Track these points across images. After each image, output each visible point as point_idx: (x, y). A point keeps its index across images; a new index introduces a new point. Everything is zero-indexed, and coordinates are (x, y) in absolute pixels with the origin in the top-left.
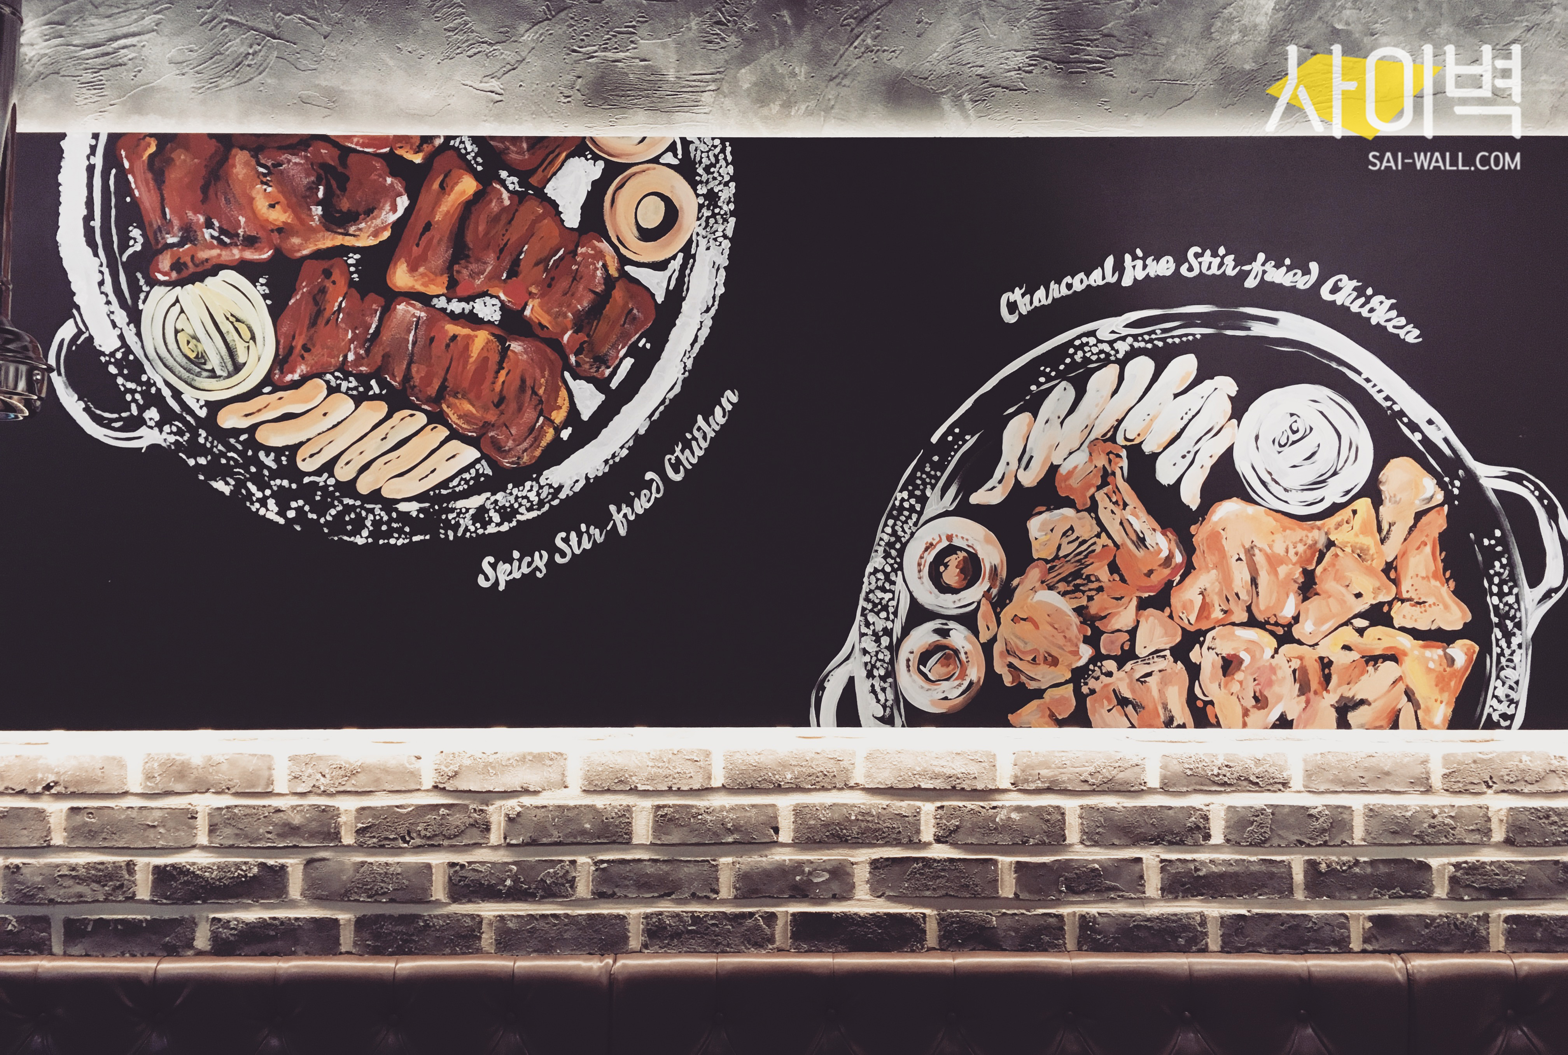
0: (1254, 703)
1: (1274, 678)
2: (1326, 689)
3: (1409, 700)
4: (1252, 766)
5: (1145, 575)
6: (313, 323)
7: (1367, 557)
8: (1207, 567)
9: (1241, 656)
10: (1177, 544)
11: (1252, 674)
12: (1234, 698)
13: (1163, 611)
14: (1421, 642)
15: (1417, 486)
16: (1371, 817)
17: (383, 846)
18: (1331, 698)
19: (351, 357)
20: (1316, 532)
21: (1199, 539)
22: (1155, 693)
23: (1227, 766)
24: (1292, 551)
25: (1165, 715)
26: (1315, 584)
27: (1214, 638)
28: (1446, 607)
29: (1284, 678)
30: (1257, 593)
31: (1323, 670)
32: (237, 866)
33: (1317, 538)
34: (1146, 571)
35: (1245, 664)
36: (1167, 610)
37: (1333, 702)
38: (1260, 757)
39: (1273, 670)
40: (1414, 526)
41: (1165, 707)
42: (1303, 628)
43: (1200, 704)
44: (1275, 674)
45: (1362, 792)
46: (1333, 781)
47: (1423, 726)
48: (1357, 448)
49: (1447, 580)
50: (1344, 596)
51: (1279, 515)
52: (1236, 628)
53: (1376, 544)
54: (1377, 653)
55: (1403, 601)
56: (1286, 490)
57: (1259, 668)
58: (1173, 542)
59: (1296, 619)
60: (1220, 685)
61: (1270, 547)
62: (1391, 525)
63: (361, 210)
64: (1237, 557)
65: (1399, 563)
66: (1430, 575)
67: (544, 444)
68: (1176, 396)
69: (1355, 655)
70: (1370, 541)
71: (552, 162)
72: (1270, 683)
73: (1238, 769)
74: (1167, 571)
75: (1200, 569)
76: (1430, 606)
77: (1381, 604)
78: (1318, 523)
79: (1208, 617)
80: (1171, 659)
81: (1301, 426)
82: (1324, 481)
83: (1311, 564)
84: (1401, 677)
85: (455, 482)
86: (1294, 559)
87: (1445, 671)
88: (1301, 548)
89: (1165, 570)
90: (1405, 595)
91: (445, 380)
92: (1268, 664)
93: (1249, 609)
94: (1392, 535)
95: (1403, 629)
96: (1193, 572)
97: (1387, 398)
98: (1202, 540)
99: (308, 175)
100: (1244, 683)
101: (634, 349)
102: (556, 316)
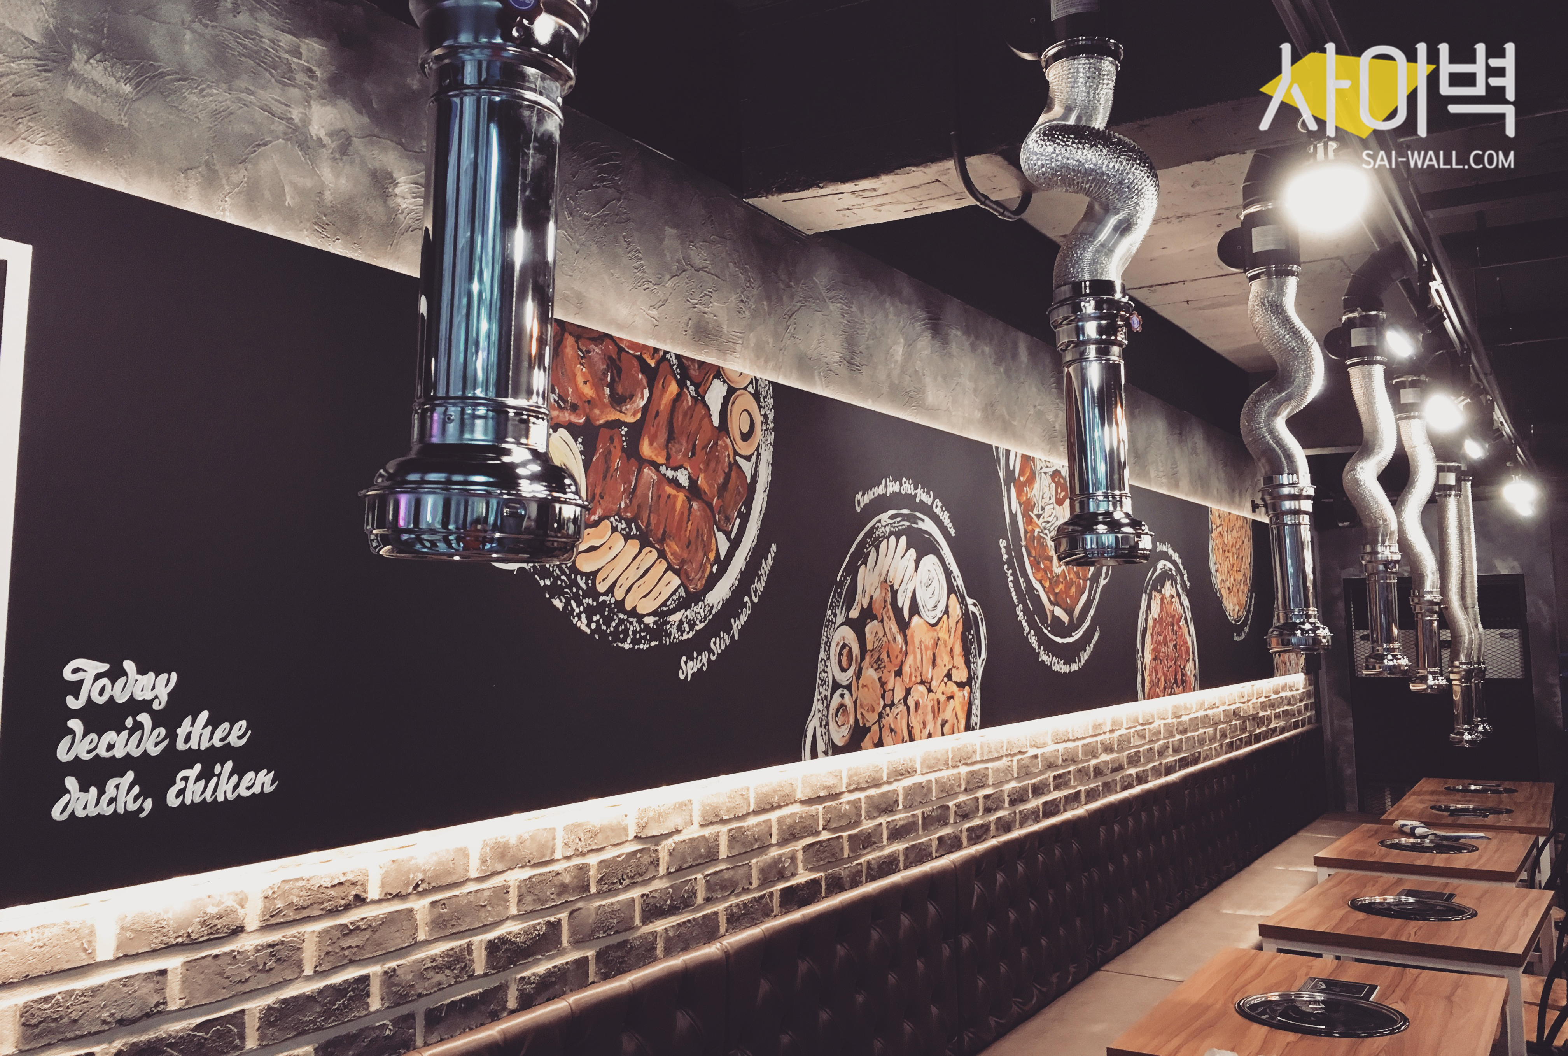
0: (923, 725)
2: (939, 715)
3: (956, 718)
4: (920, 759)
6: (605, 478)
7: (947, 645)
8: (911, 652)
9: (920, 700)
10: (903, 640)
11: (922, 710)
12: (919, 723)
13: (900, 678)
14: (959, 688)
15: (956, 609)
16: (937, 783)
17: (610, 890)
18: (940, 720)
19: (623, 506)
20: (935, 633)
22: (899, 724)
24: (930, 643)
25: (900, 736)
26: (936, 660)
27: (913, 692)
28: (963, 669)
29: (930, 711)
30: (923, 666)
31: (938, 705)
32: (534, 927)
33: (935, 637)
34: (896, 656)
35: (920, 705)
36: (902, 677)
38: (920, 754)
39: (927, 707)
40: (956, 630)
42: (933, 684)
43: (910, 728)
44: (928, 709)
45: (936, 770)
46: (928, 767)
47: (959, 731)
48: (943, 588)
49: (963, 656)
50: (942, 666)
51: (927, 624)
52: (918, 685)
54: (950, 695)
55: (954, 667)
56: (929, 611)
57: (924, 707)
59: (932, 679)
60: (915, 717)
61: (926, 640)
62: (951, 629)
63: (628, 395)
64: (918, 647)
65: (953, 648)
66: (959, 654)
67: (706, 576)
68: (902, 558)
69: (945, 697)
70: (947, 637)
71: (707, 379)
72: (927, 714)
74: (901, 655)
75: (909, 654)
76: (960, 669)
77: (950, 669)
78: (936, 628)
79: (912, 680)
80: (903, 704)
81: (931, 577)
82: (936, 605)
83: (934, 649)
84: (954, 706)
85: (669, 603)
86: (931, 647)
87: (964, 703)
88: (932, 641)
90: (955, 664)
91: (665, 526)
92: (926, 704)
93: (921, 674)
94: (951, 633)
95: (956, 683)
96: (907, 655)
97: (949, 565)
98: (909, 638)
99: (603, 364)
100: (921, 715)
101: (740, 512)
102: (711, 486)
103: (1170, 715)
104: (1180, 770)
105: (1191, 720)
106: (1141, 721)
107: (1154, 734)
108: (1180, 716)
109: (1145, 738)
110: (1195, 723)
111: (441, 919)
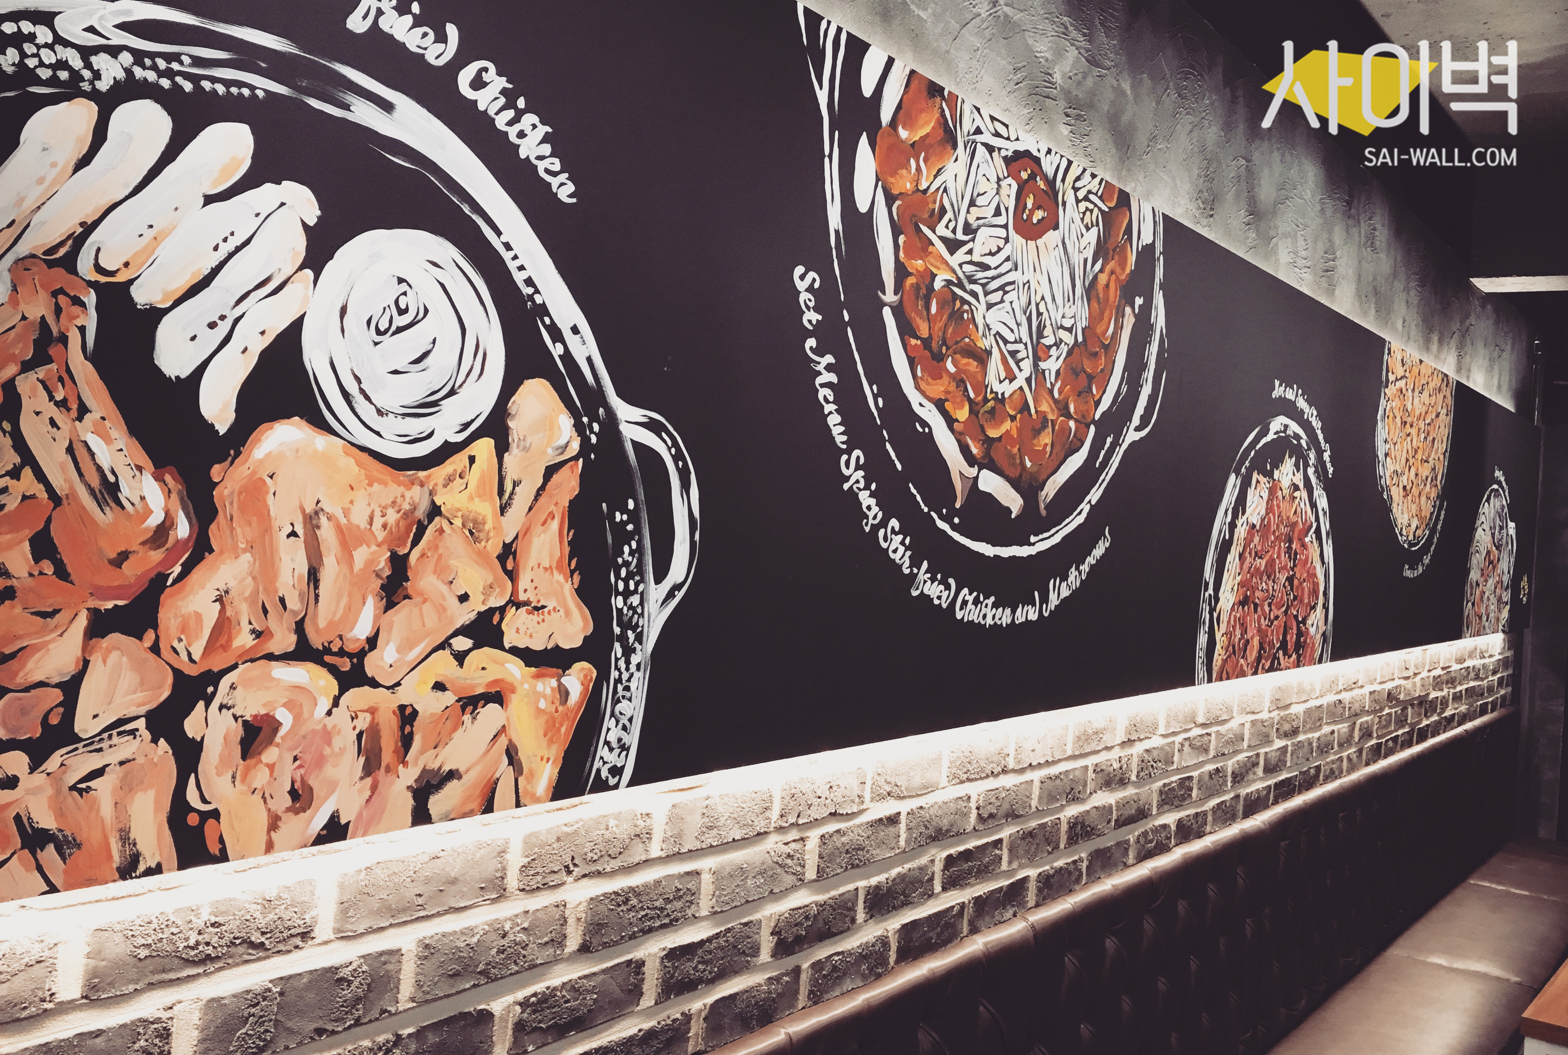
0: (288, 801)
1: (327, 751)
2: (405, 764)
3: (511, 762)
4: (258, 915)
5: (111, 562)
7: (482, 535)
8: (235, 548)
9: (278, 717)
10: (182, 500)
11: (291, 749)
12: (258, 796)
13: (140, 639)
14: (533, 669)
15: (552, 426)
16: (426, 958)
18: (409, 775)
20: (417, 488)
21: (226, 492)
22: (107, 810)
23: (213, 925)
24: (378, 522)
25: (122, 852)
26: (407, 579)
27: (233, 687)
28: (568, 614)
29: (342, 750)
30: (317, 597)
31: (402, 728)
33: (417, 500)
34: (113, 555)
35: (282, 732)
36: (150, 636)
37: (411, 782)
38: (271, 894)
39: (327, 736)
40: (542, 488)
41: (125, 837)
42: (382, 659)
43: (193, 820)
44: (329, 744)
45: (418, 919)
46: (379, 913)
47: (523, 800)
48: (485, 355)
49: (572, 573)
50: (444, 599)
51: (365, 456)
52: (274, 663)
53: (494, 514)
54: (480, 690)
55: (518, 605)
56: (380, 412)
57: (304, 737)
58: (174, 496)
59: (372, 642)
60: (234, 777)
61: (346, 513)
62: (516, 484)
64: (289, 529)
65: (519, 546)
66: (554, 566)
68: (209, 200)
69: (449, 698)
70: (486, 509)
72: (320, 761)
73: (233, 926)
74: (156, 556)
75: (222, 552)
76: (549, 613)
77: (491, 611)
78: (422, 474)
79: (226, 647)
80: (147, 735)
81: (410, 301)
82: (435, 404)
83: (404, 544)
84: (504, 726)
86: (381, 535)
87: (557, 711)
88: (392, 517)
89: (152, 553)
90: (522, 597)
92: (319, 727)
93: (300, 628)
94: (516, 501)
95: (514, 651)
96: (209, 558)
97: (529, 282)
98: (232, 493)
100: (276, 768)
103: (1267, 704)
104: (1276, 802)
105: (1308, 712)
106: (1201, 720)
107: (1230, 742)
108: (1288, 706)
109: (1206, 751)
110: (1315, 718)
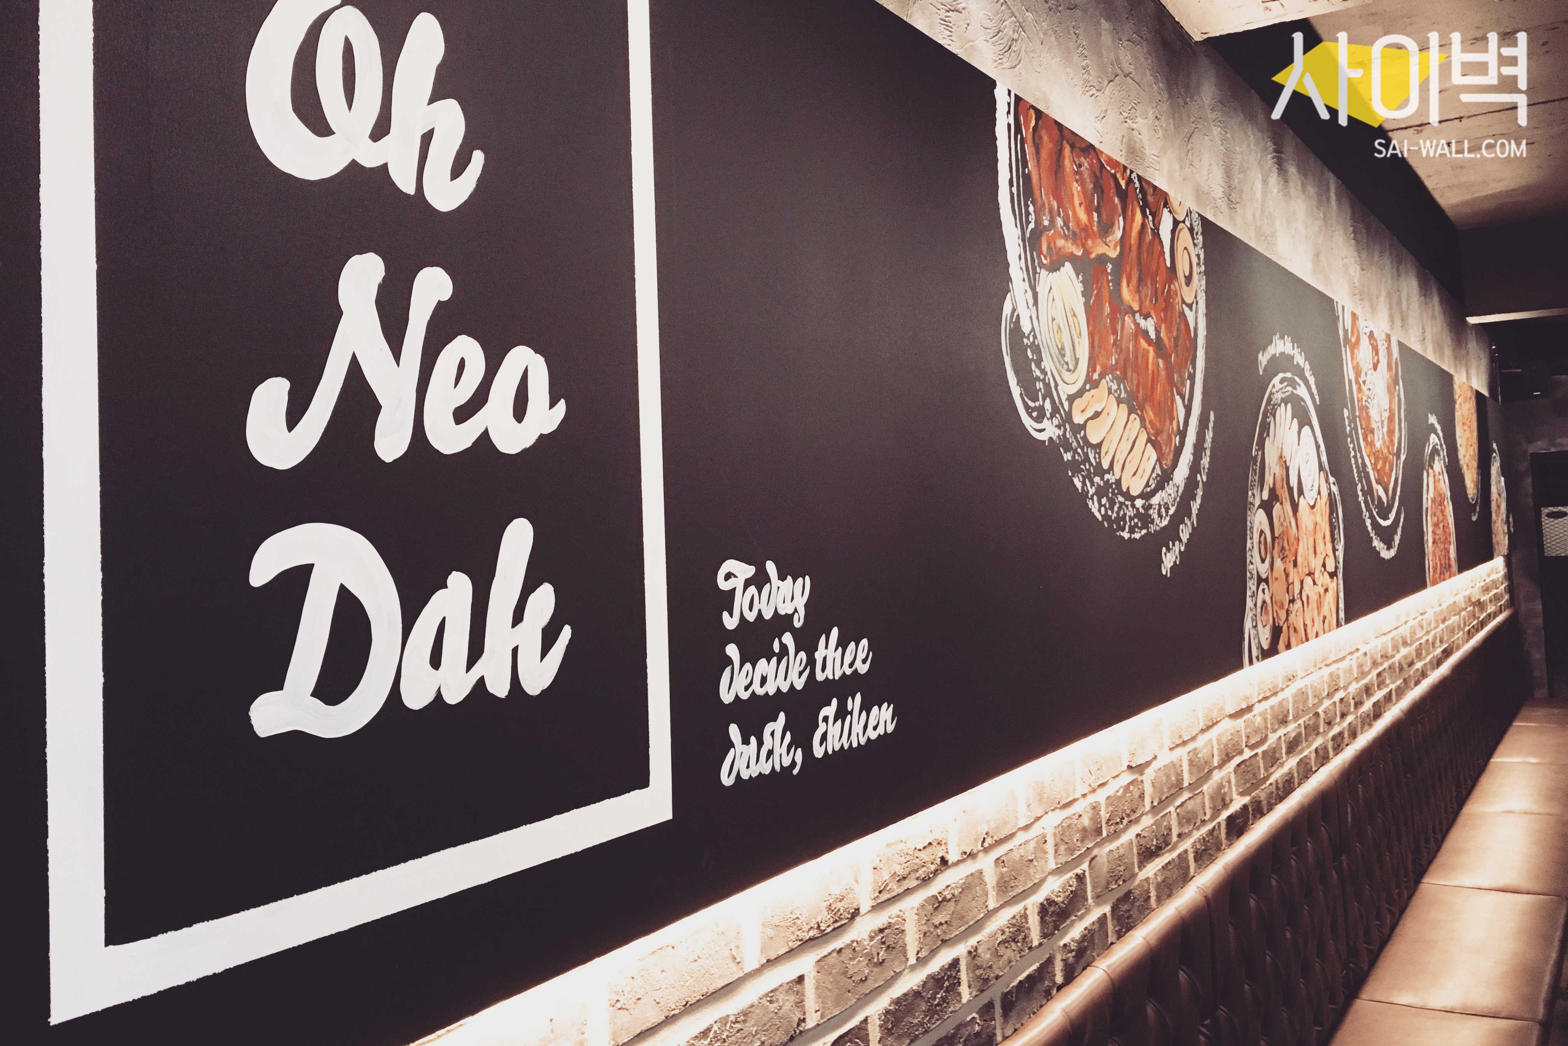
17: (1115, 832)
19: (1114, 362)
32: (1068, 882)
63: (1109, 223)
67: (1173, 449)
71: (1159, 208)
85: (1150, 483)
91: (1143, 388)
99: (1091, 182)
101: (1189, 373)
102: (1169, 339)
107: (1429, 624)
109: (1425, 628)
111: (1003, 881)
